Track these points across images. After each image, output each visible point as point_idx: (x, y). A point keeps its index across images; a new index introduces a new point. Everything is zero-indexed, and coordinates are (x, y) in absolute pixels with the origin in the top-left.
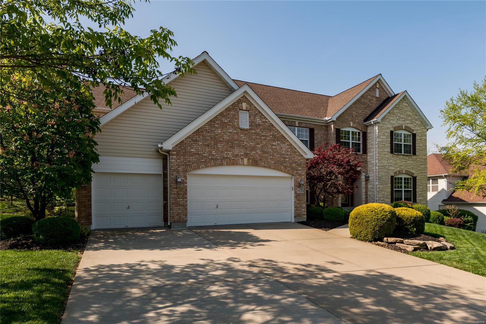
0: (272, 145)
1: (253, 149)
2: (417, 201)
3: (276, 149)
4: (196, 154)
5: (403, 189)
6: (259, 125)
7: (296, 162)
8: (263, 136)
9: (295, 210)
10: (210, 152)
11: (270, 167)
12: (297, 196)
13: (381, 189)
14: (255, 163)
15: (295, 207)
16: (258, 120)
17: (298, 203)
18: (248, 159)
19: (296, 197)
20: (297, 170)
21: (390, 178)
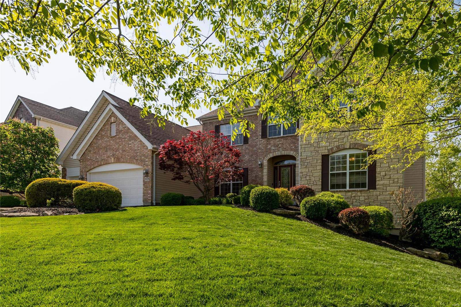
0: (129, 144)
1: (117, 150)
2: (377, 187)
3: (131, 147)
4: (90, 160)
5: (348, 171)
6: (121, 131)
7: (144, 155)
8: (123, 139)
9: (144, 196)
10: (96, 157)
11: (126, 162)
12: (145, 183)
13: (305, 173)
14: (118, 160)
15: (144, 193)
16: (121, 127)
17: (145, 190)
18: (114, 158)
19: (144, 185)
20: (145, 161)
21: (321, 157)
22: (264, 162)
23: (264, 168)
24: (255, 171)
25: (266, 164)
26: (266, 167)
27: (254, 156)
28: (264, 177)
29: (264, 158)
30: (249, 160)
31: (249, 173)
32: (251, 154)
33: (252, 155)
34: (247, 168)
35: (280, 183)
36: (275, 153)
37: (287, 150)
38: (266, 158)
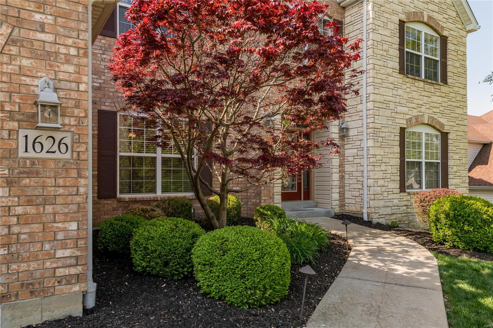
5: (423, 160)
13: (379, 158)
21: (398, 131)
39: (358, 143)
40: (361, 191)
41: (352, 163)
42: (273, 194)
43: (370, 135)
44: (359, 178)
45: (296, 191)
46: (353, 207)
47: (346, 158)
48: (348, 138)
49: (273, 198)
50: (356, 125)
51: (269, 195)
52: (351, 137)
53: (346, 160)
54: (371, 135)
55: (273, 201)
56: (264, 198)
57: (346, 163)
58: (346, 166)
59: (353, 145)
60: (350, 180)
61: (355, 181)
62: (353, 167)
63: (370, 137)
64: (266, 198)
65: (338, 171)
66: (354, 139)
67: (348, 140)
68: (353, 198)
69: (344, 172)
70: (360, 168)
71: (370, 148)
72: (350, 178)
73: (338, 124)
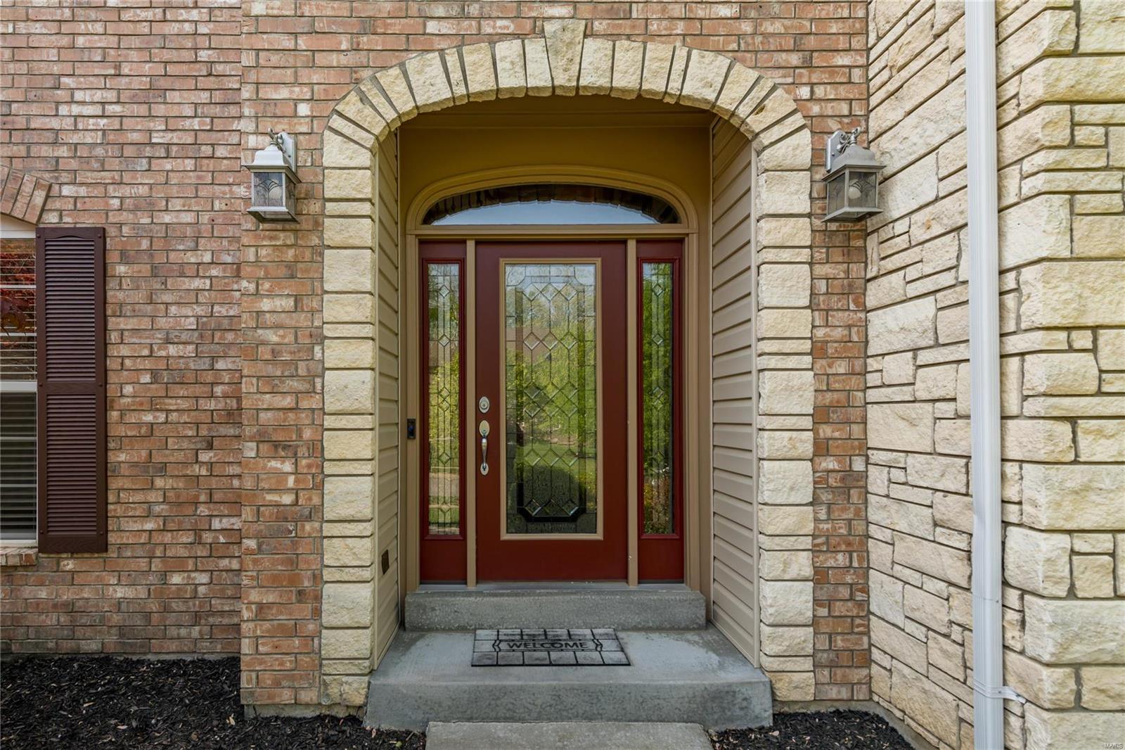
22: (334, 152)
23: (333, 231)
24: (198, 270)
25: (364, 183)
26: (365, 231)
27: (181, 101)
28: (333, 354)
29: (327, 106)
30: (114, 140)
31: (114, 295)
32: (138, 69)
33: (154, 92)
34: (102, 233)
35: (493, 416)
36: (476, 56)
37: (648, 37)
38: (351, 106)
39: (942, 252)
40: (958, 598)
41: (905, 393)
42: (317, 578)
43: (1027, 166)
44: (949, 508)
45: (599, 536)
46: (914, 692)
47: (873, 364)
48: (884, 234)
49: (318, 598)
50: (931, 128)
51: (294, 580)
52: (900, 227)
53: (873, 379)
54: (1041, 159)
55: (317, 613)
56: (254, 596)
57: (872, 395)
58: (873, 412)
59: (912, 273)
60: (894, 506)
61: (917, 519)
62: (912, 424)
63: (1029, 186)
64: (270, 598)
65: (808, 449)
66: (919, 234)
67: (888, 249)
68: (911, 627)
69: (864, 449)
70: (952, 436)
71: (1027, 273)
72: (897, 492)
73: (805, 157)
